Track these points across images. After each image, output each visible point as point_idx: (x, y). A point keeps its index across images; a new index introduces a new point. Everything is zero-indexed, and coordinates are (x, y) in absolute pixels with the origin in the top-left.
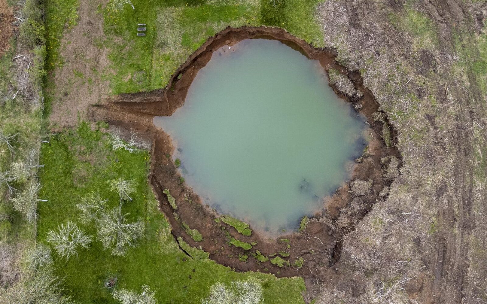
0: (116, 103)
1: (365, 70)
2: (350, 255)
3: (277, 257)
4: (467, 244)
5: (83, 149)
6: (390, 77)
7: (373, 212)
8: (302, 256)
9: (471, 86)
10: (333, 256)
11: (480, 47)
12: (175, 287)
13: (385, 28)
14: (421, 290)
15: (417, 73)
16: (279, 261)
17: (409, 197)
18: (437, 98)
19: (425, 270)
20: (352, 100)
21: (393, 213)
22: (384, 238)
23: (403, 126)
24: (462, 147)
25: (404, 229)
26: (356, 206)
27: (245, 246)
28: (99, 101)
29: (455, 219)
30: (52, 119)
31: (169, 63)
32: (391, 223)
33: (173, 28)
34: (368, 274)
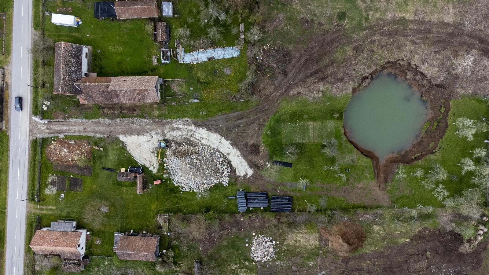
0: (378, 180)
1: (362, 75)
2: (441, 81)
3: (441, 110)
4: (437, 32)
5: (398, 192)
6: (364, 64)
7: (423, 71)
8: (440, 100)
9: (368, 30)
10: (440, 87)
11: (351, 25)
13: (343, 67)
14: (456, 51)
15: (363, 53)
16: (443, 110)
17: (416, 56)
18: (374, 44)
19: (448, 49)
20: (372, 79)
21: (423, 63)
22: (434, 66)
23: (386, 59)
24: (395, 33)
25: (430, 58)
26: (419, 77)
27: (436, 124)
28: (378, 186)
29: (426, 36)
30: (385, 204)
31: (361, 159)
32: (428, 64)
33: (345, 157)
34: (449, 73)
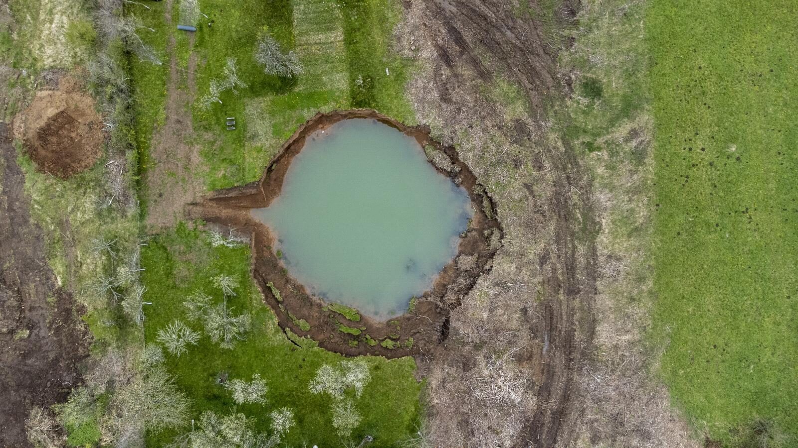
0: (211, 200)
1: (460, 145)
2: (458, 330)
3: (387, 340)
4: (573, 309)
5: (182, 248)
6: (485, 149)
7: (477, 286)
8: (412, 336)
9: (566, 152)
10: (443, 333)
11: (572, 111)
12: (286, 378)
13: (476, 101)
14: (530, 358)
15: (511, 143)
16: (389, 344)
17: (513, 267)
18: (534, 167)
19: (533, 338)
20: (451, 175)
21: (497, 284)
22: (491, 311)
23: (501, 197)
24: (562, 214)
25: (510, 299)
26: (463, 281)
27: (355, 332)
28: (194, 199)
29: (560, 286)
30: (148, 221)
31: (261, 155)
32: (496, 295)
33: (263, 118)
34: (477, 347)
